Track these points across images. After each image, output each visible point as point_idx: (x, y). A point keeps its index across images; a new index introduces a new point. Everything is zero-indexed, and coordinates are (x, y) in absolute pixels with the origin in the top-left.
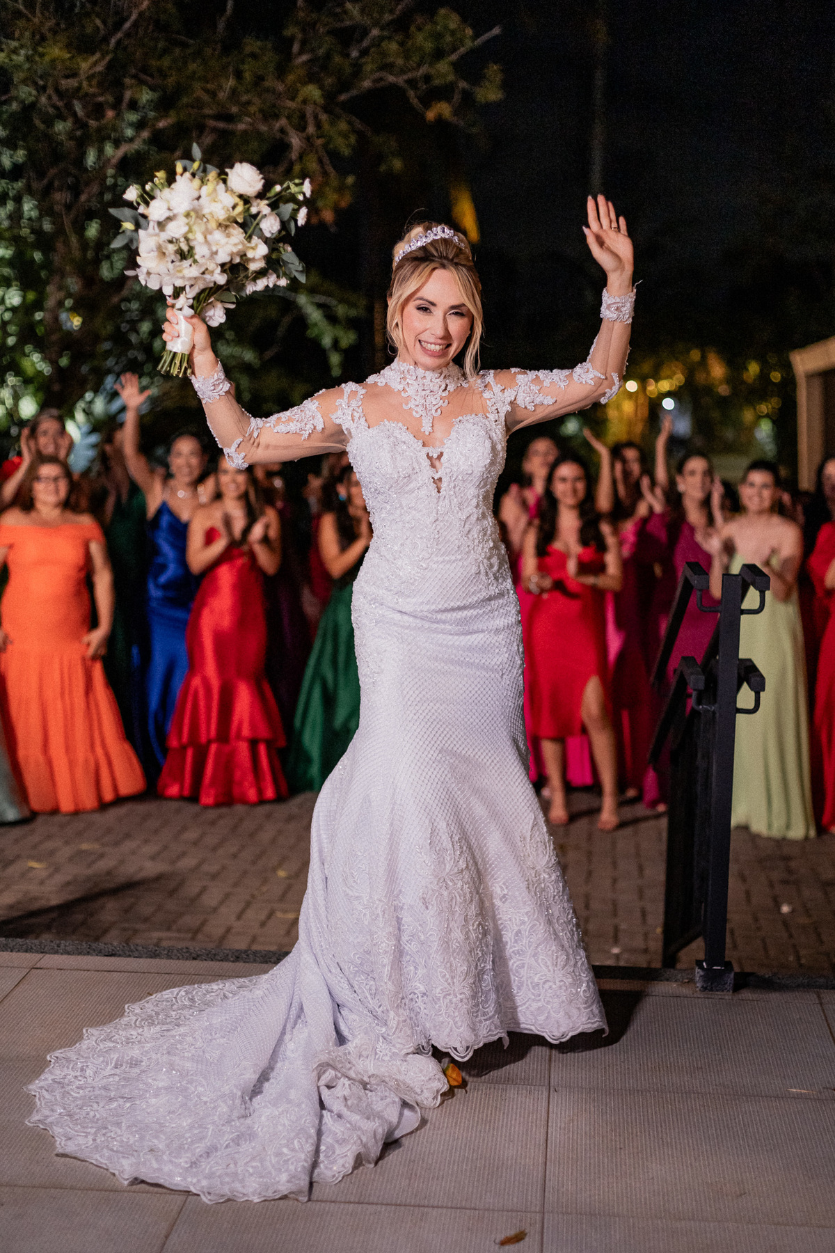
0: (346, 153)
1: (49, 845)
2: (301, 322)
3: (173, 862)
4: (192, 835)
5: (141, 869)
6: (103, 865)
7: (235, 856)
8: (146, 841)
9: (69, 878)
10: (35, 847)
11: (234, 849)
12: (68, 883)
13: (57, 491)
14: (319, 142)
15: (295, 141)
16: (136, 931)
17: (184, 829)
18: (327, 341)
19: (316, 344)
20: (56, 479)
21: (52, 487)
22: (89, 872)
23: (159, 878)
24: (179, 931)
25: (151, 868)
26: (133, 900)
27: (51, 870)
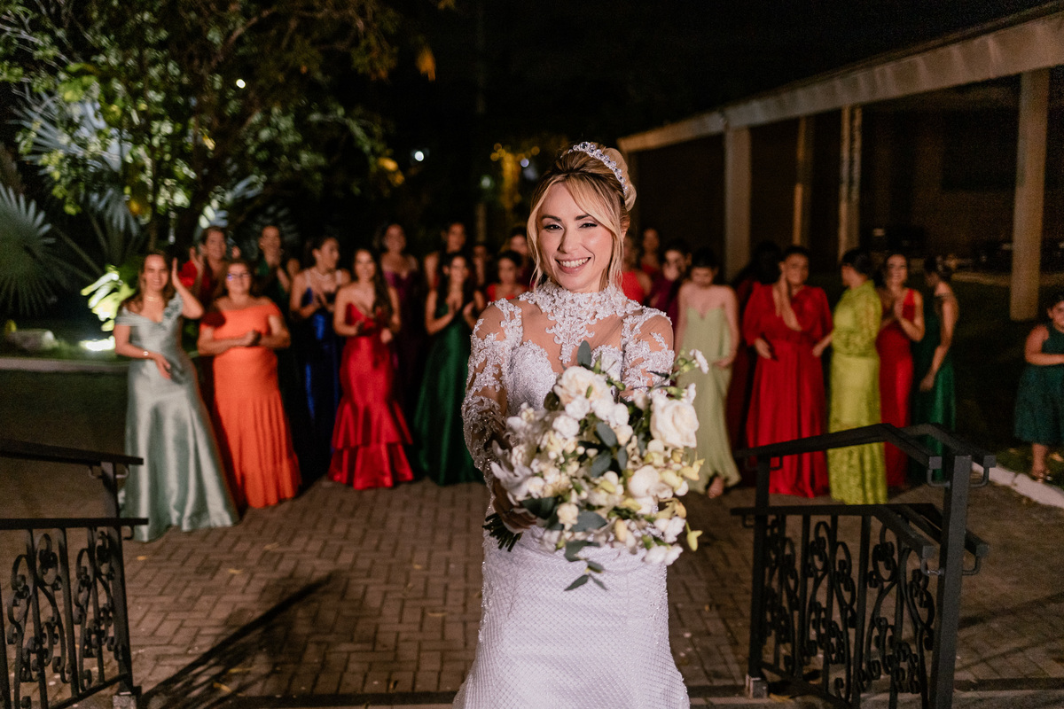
0: (393, 31)
1: (240, 547)
2: (351, 138)
3: (335, 559)
4: (340, 529)
5: (314, 570)
6: (286, 566)
7: (377, 548)
8: (310, 538)
9: (263, 584)
10: (230, 551)
11: (375, 542)
12: (264, 590)
13: (242, 284)
14: (375, 25)
15: (360, 24)
16: (329, 644)
17: (334, 522)
18: (367, 148)
19: (359, 151)
20: (241, 276)
21: (238, 281)
22: (276, 575)
23: (330, 578)
24: (360, 642)
25: (322, 568)
26: (316, 605)
27: (248, 576)
